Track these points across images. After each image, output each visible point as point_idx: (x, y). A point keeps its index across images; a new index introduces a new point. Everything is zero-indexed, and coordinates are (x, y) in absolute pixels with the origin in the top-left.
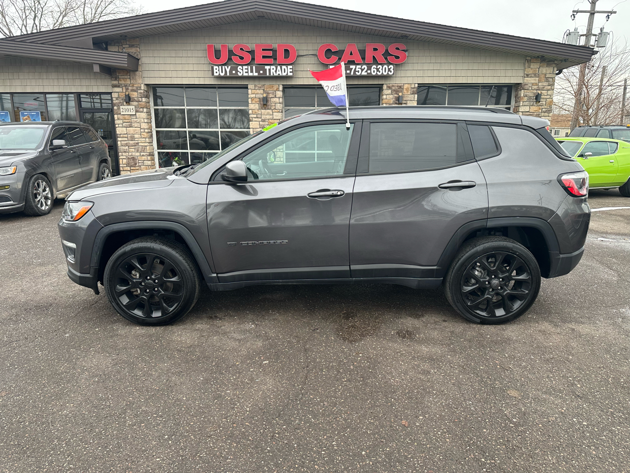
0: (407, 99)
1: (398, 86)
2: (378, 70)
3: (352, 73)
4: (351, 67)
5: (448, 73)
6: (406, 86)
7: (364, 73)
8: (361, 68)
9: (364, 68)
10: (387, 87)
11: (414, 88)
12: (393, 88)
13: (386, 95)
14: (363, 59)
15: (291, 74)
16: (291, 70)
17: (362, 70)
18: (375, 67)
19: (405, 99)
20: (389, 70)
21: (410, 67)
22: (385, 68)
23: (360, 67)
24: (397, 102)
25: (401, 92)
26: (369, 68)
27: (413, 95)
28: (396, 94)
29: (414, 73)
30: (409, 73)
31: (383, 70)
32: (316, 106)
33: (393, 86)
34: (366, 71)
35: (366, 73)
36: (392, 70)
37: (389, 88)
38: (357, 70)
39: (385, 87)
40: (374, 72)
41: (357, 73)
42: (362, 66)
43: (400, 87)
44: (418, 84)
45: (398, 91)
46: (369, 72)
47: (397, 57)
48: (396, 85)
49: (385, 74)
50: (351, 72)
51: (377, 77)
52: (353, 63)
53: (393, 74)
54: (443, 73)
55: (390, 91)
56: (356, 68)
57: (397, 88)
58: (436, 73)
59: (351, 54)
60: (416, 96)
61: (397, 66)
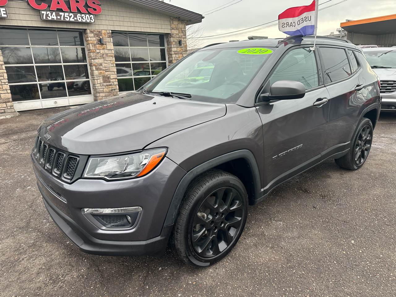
0: (106, 41)
1: (98, 31)
2: (82, 18)
3: (62, 19)
4: (61, 13)
5: (129, 24)
6: (103, 32)
7: (72, 20)
8: (69, 16)
9: (71, 16)
10: (90, 31)
11: (109, 33)
12: (95, 32)
13: (91, 37)
14: (70, 8)
15: (6, 16)
16: (5, 12)
17: (70, 17)
18: (80, 15)
19: (104, 41)
20: (91, 18)
21: (103, 17)
22: (88, 17)
23: (68, 14)
24: (100, 43)
25: (101, 36)
26: (75, 16)
27: (109, 38)
28: (98, 37)
29: (107, 23)
30: (104, 22)
31: (86, 18)
32: (30, 44)
33: (95, 31)
34: (73, 18)
35: (73, 20)
36: (92, 18)
37: (92, 32)
38: (66, 16)
39: (88, 31)
40: (79, 19)
41: (66, 19)
42: (69, 14)
43: (100, 32)
44: (112, 30)
45: (99, 35)
46: (75, 18)
47: (95, 10)
48: (96, 30)
49: (88, 21)
50: (61, 17)
51: (82, 23)
52: (61, 10)
53: (94, 22)
54: (126, 24)
55: (92, 35)
56: (64, 15)
57: (97, 33)
58: (121, 24)
59: (58, 3)
60: (111, 39)
61: (95, 16)
